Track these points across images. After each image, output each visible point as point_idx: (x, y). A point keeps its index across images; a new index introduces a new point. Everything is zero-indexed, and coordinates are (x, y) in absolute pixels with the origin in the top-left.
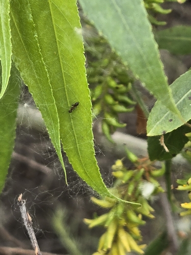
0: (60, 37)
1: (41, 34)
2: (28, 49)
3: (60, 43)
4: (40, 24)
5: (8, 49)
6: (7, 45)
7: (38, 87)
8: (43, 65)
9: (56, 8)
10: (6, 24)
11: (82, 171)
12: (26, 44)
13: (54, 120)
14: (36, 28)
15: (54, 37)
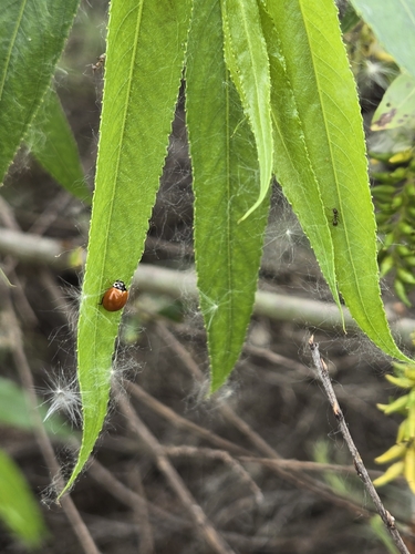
0: (333, 138)
1: (309, 134)
2: (292, 155)
3: (333, 146)
4: (308, 122)
5: (269, 146)
6: (268, 142)
7: (305, 205)
8: (312, 175)
9: (327, 99)
10: (266, 116)
11: (364, 318)
12: (290, 149)
13: (327, 248)
14: (302, 127)
15: (326, 138)
